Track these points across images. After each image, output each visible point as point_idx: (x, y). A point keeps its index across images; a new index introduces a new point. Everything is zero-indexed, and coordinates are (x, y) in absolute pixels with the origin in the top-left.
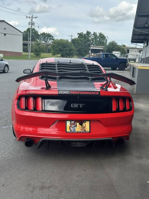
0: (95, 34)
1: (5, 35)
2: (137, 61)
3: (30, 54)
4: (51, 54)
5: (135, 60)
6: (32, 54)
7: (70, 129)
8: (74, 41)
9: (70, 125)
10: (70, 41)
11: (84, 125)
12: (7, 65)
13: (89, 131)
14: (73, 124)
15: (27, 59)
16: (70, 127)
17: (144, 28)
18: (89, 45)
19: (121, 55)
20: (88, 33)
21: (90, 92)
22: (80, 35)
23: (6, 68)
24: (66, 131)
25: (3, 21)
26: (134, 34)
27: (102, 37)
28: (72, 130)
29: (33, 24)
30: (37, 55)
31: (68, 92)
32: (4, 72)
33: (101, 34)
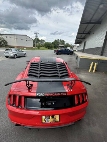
0: (61, 40)
1: (26, 40)
2: (76, 51)
3: (36, 47)
4: (44, 48)
5: (76, 50)
6: (37, 48)
7: (45, 120)
8: (53, 43)
9: (45, 118)
10: (51, 43)
11: (55, 117)
12: (25, 54)
13: (58, 121)
14: (47, 117)
15: (35, 50)
16: (45, 119)
17: (80, 38)
18: (59, 44)
19: (71, 49)
20: (58, 40)
21: (60, 94)
22: (55, 40)
23: (25, 55)
24: (42, 122)
25: (26, 35)
26: (76, 41)
27: (63, 41)
28: (46, 121)
29: (37, 36)
30: (39, 48)
31: (43, 94)
32: (24, 56)
33: (63, 40)
